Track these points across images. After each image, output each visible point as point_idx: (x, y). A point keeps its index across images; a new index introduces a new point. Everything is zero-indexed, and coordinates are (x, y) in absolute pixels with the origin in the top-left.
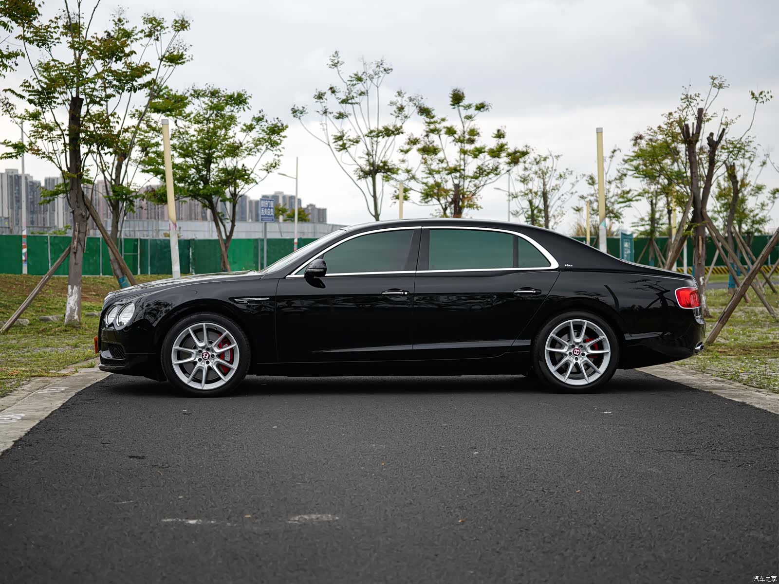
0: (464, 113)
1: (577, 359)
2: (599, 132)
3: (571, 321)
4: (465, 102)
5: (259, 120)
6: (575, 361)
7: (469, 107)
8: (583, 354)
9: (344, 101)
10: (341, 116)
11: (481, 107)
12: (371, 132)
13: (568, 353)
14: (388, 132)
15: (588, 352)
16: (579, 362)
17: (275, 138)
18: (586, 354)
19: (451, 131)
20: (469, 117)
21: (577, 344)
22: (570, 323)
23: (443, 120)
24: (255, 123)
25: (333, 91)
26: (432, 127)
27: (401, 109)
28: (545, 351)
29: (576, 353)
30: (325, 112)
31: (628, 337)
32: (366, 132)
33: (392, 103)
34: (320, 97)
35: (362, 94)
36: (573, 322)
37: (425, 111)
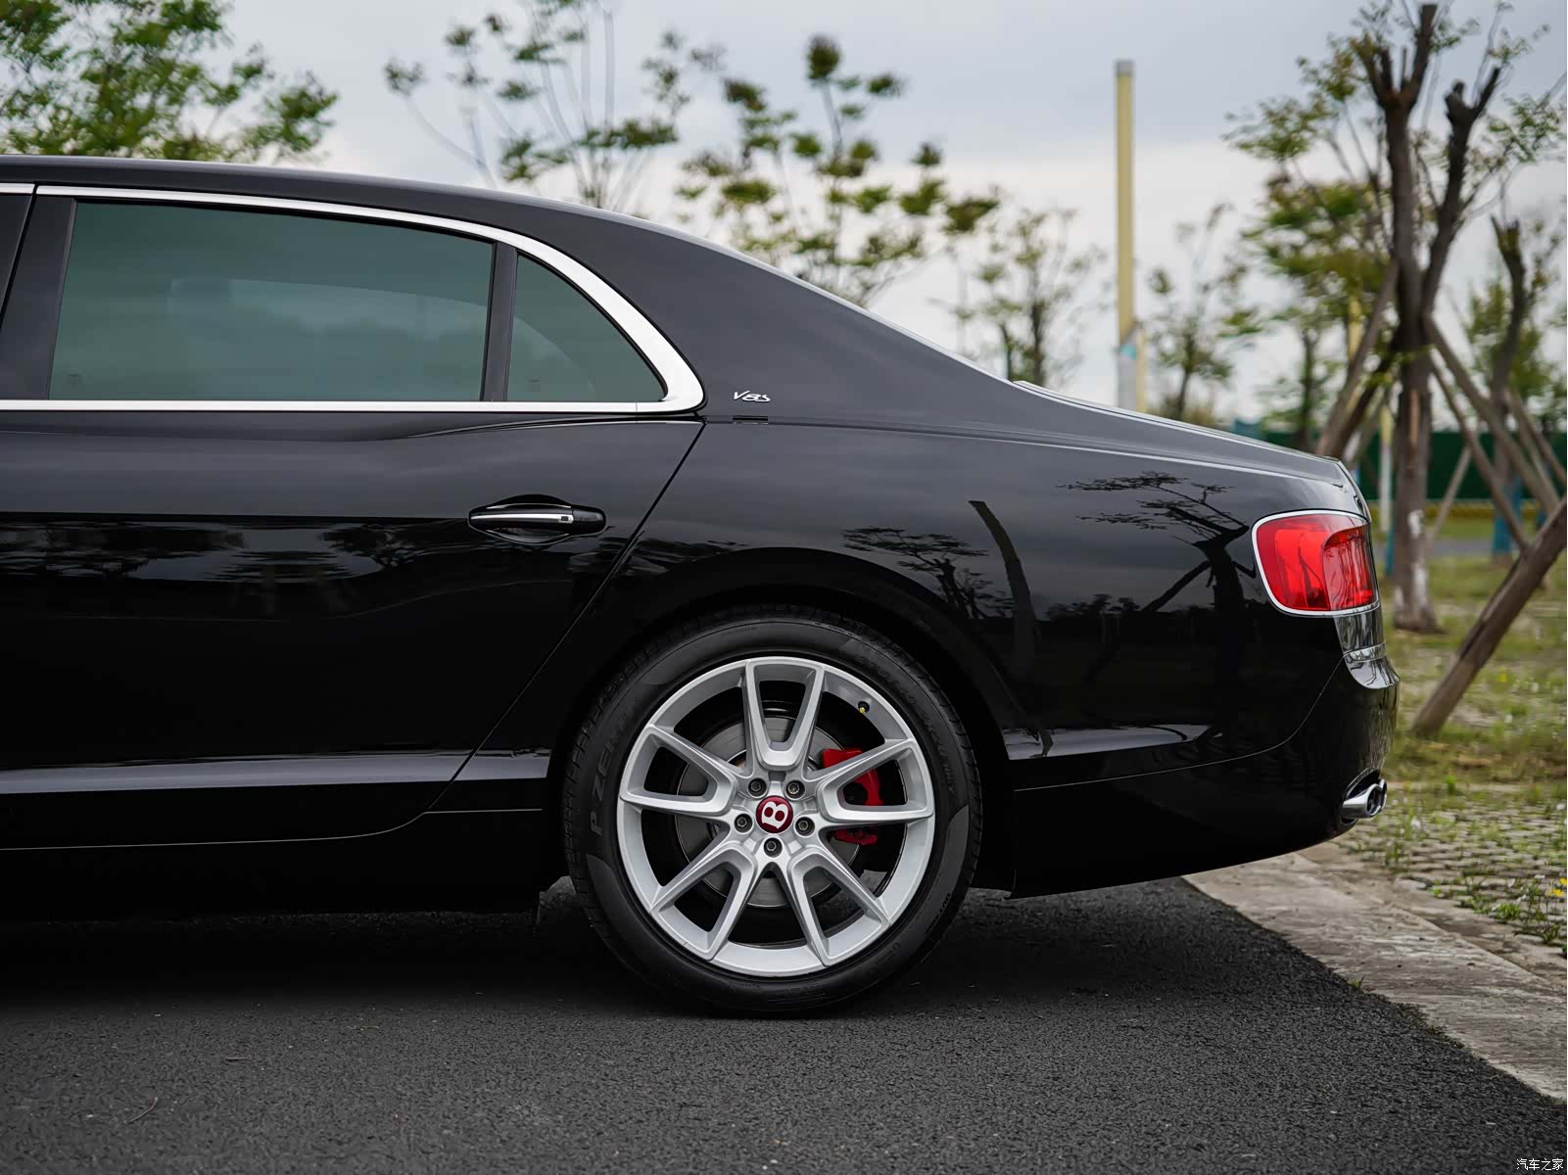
0: (840, 99)
1: (773, 848)
2: (1124, 72)
3: (750, 664)
4: (844, 70)
5: (252, 72)
6: (762, 860)
7: (850, 85)
8: (806, 826)
9: (527, 54)
10: (516, 92)
11: (882, 86)
12: (592, 134)
13: (729, 818)
14: (637, 137)
15: (827, 818)
16: (783, 861)
17: (304, 127)
18: (820, 823)
19: (807, 147)
20: (851, 112)
21: (778, 773)
22: (742, 672)
23: (789, 117)
24: (239, 80)
25: (495, 25)
26: (759, 132)
27: (670, 78)
28: (620, 805)
29: (771, 821)
30: (470, 79)
31: (1021, 748)
32: (578, 133)
33: (650, 65)
34: (461, 39)
35: (574, 37)
36: (757, 669)
37: (741, 93)
